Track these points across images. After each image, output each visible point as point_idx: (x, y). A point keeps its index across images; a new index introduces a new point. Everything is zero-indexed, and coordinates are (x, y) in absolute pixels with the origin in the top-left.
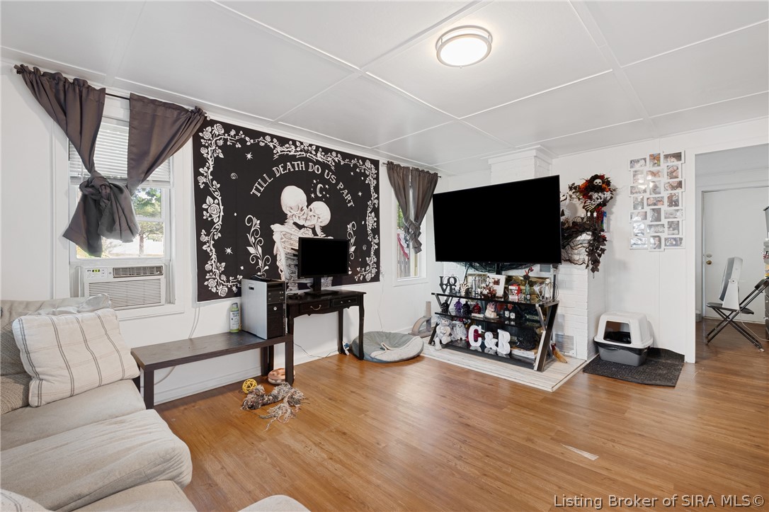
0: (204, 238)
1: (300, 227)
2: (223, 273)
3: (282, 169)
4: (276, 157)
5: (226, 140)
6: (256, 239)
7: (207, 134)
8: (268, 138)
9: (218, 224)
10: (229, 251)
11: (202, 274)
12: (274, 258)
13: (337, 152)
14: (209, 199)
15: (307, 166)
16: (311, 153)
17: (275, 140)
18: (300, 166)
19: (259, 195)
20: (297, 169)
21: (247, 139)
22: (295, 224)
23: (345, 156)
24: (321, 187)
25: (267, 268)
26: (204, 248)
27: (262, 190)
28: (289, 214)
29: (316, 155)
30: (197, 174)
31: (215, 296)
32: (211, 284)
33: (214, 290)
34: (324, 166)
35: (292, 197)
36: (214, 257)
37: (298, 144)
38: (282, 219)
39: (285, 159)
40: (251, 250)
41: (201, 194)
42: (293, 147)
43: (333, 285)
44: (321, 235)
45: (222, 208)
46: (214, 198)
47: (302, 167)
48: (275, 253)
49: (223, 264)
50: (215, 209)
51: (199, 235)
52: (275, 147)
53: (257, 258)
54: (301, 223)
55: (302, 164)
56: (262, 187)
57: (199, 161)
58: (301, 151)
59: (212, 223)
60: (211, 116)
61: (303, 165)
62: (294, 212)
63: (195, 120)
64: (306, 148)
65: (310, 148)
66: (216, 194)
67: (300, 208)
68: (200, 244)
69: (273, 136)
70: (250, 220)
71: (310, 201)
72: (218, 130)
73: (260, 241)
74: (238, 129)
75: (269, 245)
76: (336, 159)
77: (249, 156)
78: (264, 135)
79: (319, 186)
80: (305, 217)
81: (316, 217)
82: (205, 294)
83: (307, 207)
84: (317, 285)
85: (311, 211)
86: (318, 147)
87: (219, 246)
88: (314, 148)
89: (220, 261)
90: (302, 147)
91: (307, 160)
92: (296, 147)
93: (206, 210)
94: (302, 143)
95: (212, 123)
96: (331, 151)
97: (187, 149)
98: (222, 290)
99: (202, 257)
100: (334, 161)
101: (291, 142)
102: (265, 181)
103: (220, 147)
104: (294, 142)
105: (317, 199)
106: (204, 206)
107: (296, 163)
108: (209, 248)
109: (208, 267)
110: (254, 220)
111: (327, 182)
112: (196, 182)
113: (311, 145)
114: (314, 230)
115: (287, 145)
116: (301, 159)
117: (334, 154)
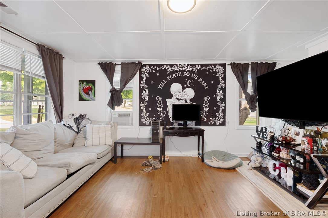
0: (141, 105)
1: (179, 100)
2: (148, 117)
3: (171, 77)
4: (168, 72)
5: (150, 70)
6: (160, 105)
7: (143, 70)
8: (165, 66)
9: (147, 100)
10: (150, 109)
11: (140, 117)
12: (167, 112)
13: (199, 65)
14: (144, 92)
15: (183, 74)
16: (185, 68)
17: (168, 66)
18: (179, 74)
19: (161, 88)
20: (178, 76)
21: (157, 68)
22: (177, 98)
23: (203, 65)
24: (190, 82)
25: (164, 116)
26: (141, 108)
27: (163, 86)
28: (174, 95)
29: (187, 68)
30: (140, 83)
31: (145, 125)
32: (143, 120)
33: (144, 123)
34: (191, 72)
35: (176, 88)
36: (145, 111)
37: (178, 65)
38: (171, 96)
39: (172, 72)
40: (158, 109)
41: (141, 90)
42: (176, 67)
43: (195, 125)
44: (189, 103)
45: (148, 94)
46: (146, 91)
47: (180, 75)
48: (168, 110)
49: (148, 114)
50: (146, 95)
51: (140, 104)
52: (168, 69)
53: (161, 112)
54: (179, 98)
55: (180, 73)
56: (163, 85)
57: (141, 79)
58: (180, 68)
59: (145, 99)
60: (143, 63)
61: (181, 74)
62: (176, 94)
63: (140, 66)
64: (182, 66)
65: (184, 66)
66: (146, 90)
67: (179, 92)
68: (140, 107)
69: (167, 65)
70: (158, 98)
71: (184, 88)
72: (147, 67)
73: (162, 106)
74: (154, 65)
75: (165, 107)
76: (198, 68)
77: (158, 74)
78: (163, 65)
79: (189, 81)
80: (181, 95)
81: (187, 95)
82: (141, 124)
83: (183, 91)
84: (186, 124)
85: (184, 92)
86: (188, 65)
87: (147, 107)
88: (186, 65)
89: (147, 113)
90: (180, 66)
91: (182, 71)
92: (177, 67)
93: (143, 95)
94: (180, 65)
95: (145, 65)
96: (195, 65)
97: (137, 75)
98: (147, 123)
99: (141, 111)
100: (197, 69)
101: (175, 65)
102: (164, 82)
103: (147, 73)
104: (177, 65)
105: (188, 87)
106: (142, 94)
107: (177, 73)
108: (143, 108)
109: (142, 115)
110: (160, 97)
111: (193, 79)
112: (140, 86)
113: (184, 65)
114: (186, 101)
115: (174, 67)
116: (180, 71)
117: (197, 66)
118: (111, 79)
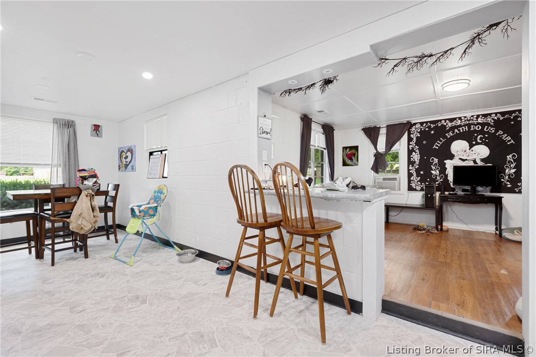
0: (410, 168)
1: (464, 160)
2: (419, 181)
3: (451, 134)
4: (448, 129)
5: (421, 129)
6: (435, 167)
7: (413, 129)
8: (443, 121)
9: (417, 162)
10: (422, 172)
11: (409, 181)
12: (446, 176)
13: (496, 114)
14: (414, 153)
15: (470, 128)
16: (473, 120)
17: (447, 121)
18: (464, 129)
19: (437, 148)
20: (462, 131)
21: (432, 125)
22: (460, 159)
23: (503, 114)
24: (481, 137)
25: (442, 180)
26: (411, 171)
27: (439, 145)
28: (456, 154)
29: (477, 120)
30: (409, 144)
31: (415, 190)
32: (413, 185)
33: (414, 187)
34: (483, 125)
36: (415, 175)
37: (462, 118)
39: (452, 129)
40: (433, 172)
41: (410, 152)
42: (459, 121)
43: (491, 192)
44: (480, 163)
45: (419, 156)
46: (416, 152)
47: (466, 129)
48: (446, 173)
49: (419, 178)
50: (416, 157)
51: (408, 167)
52: (447, 124)
53: (436, 176)
54: (464, 158)
55: (465, 128)
56: (439, 144)
57: (410, 139)
58: (465, 121)
59: (415, 162)
60: (413, 122)
61: (467, 128)
62: (459, 153)
63: (409, 125)
64: (469, 119)
65: (472, 118)
66: (416, 151)
67: (464, 150)
68: (409, 170)
69: (445, 120)
70: (433, 159)
71: (471, 146)
72: (418, 126)
73: (438, 168)
74: (427, 122)
75: (443, 170)
76: (496, 118)
77: (432, 132)
78: (440, 121)
79: (479, 137)
80: (467, 154)
81: (477, 154)
82: (410, 189)
83: (470, 149)
84: (474, 190)
85: (472, 151)
86: (478, 116)
87: (417, 171)
88: (476, 116)
89: (417, 176)
90: (466, 119)
91: (469, 125)
92: (461, 120)
93: (412, 157)
94: (465, 117)
95: (415, 124)
96: (490, 114)
97: (406, 136)
98: (418, 188)
99: (410, 175)
100: (493, 119)
101: (458, 119)
102: (441, 141)
103: (418, 132)
104: (460, 119)
105: (478, 144)
106: (412, 156)
107: (461, 129)
108: (413, 171)
109: (412, 179)
110: (435, 159)
111: (488, 133)
112: (408, 148)
113: (472, 116)
114: (475, 161)
115: (455, 121)
116: (465, 126)
117: (493, 115)
118: (375, 143)
